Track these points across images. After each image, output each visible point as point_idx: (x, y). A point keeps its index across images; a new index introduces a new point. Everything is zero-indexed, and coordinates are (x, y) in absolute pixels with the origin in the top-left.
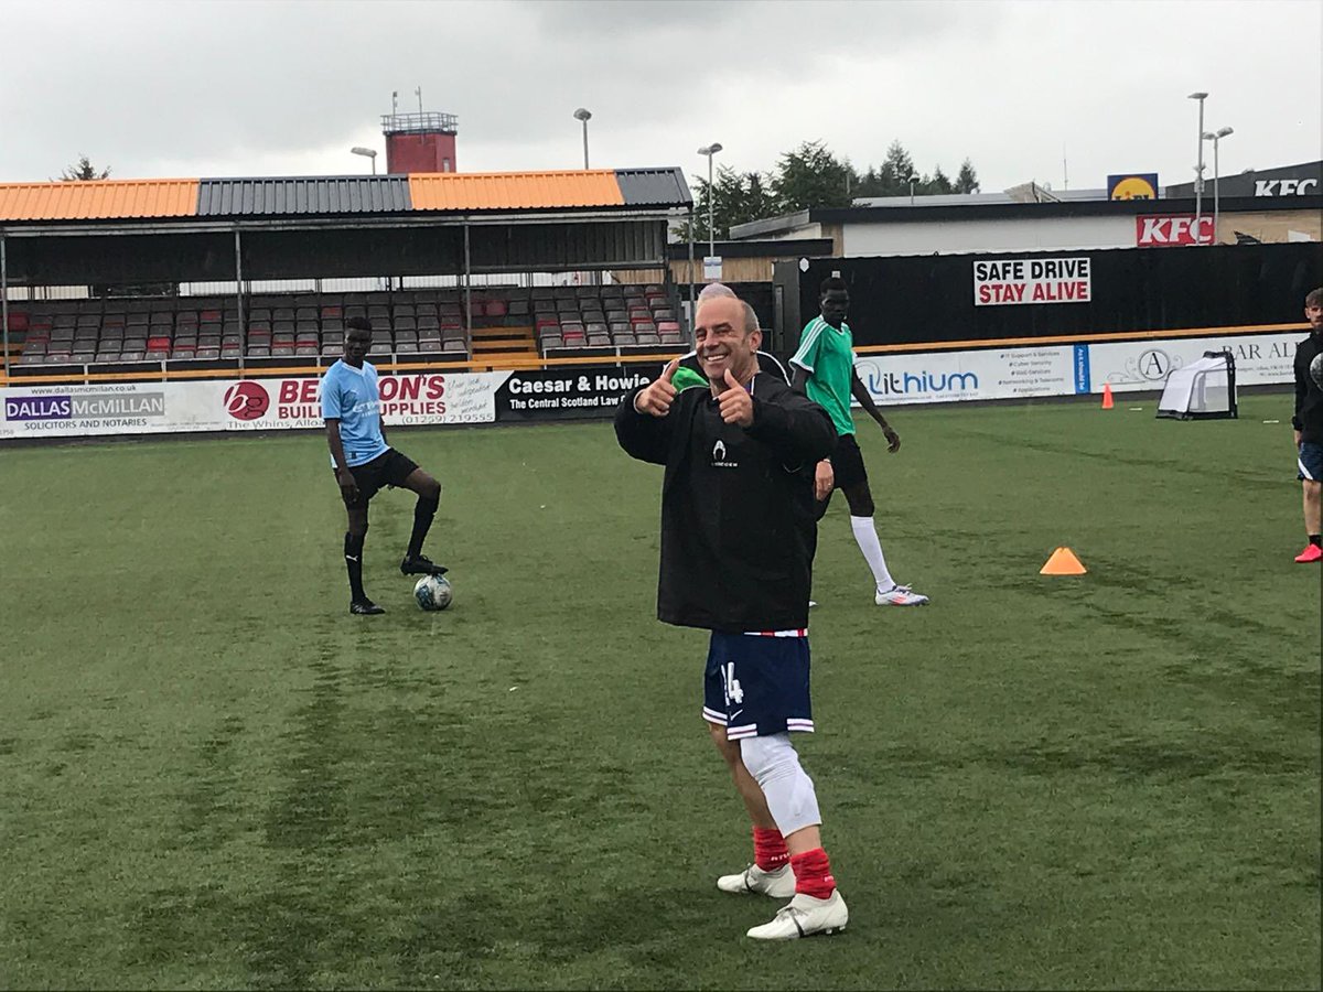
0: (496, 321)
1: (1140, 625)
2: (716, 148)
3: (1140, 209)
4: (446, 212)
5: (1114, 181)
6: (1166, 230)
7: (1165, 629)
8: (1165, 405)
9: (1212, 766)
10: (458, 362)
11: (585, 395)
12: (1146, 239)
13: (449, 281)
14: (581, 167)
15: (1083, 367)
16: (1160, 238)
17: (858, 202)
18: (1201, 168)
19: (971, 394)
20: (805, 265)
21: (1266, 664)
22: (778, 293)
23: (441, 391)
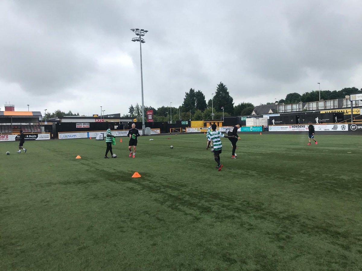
0: (16, 129)
1: (85, 164)
2: (46, 110)
3: (96, 118)
4: (9, 116)
5: (94, 115)
6: (98, 120)
7: (88, 165)
8: (96, 139)
9: (87, 182)
10: (10, 134)
11: (28, 138)
12: (96, 121)
13: (10, 124)
14: (28, 111)
15: (88, 135)
16: (98, 121)
17: (64, 116)
18: (101, 114)
19: (75, 138)
20: (56, 123)
21: (98, 169)
22: (53, 126)
23: (8, 137)
